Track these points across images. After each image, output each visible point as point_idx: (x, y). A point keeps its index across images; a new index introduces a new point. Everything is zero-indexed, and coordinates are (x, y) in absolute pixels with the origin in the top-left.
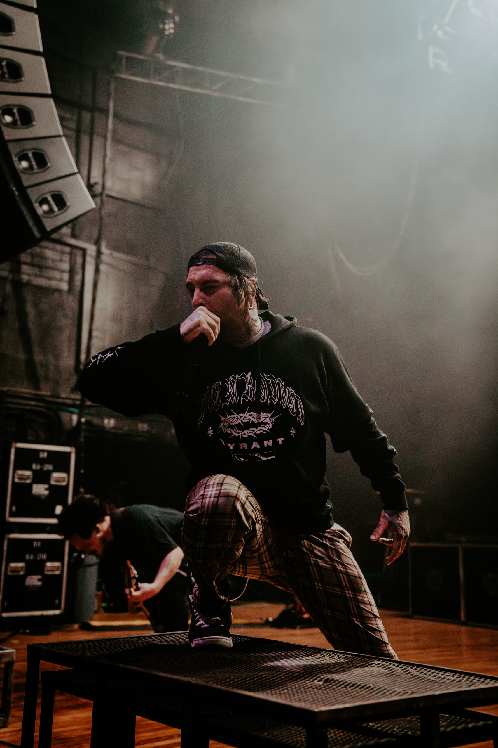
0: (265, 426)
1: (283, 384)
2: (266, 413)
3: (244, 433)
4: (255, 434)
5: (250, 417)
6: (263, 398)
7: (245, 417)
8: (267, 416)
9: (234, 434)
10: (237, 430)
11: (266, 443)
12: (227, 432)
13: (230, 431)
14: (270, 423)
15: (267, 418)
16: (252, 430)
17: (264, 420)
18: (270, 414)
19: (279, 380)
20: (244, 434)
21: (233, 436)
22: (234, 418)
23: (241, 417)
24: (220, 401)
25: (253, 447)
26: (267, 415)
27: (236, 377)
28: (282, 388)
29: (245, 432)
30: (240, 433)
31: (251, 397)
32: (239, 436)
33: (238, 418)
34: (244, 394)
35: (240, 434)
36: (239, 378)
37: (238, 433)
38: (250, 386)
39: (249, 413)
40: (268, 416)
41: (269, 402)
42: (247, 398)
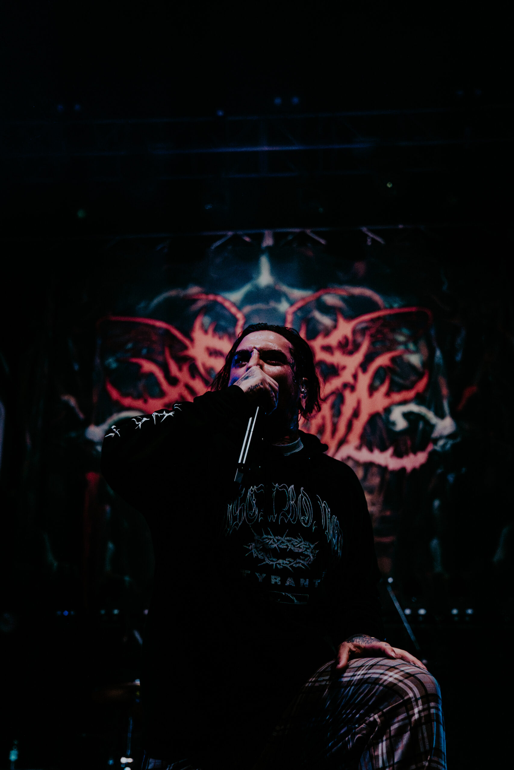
0: (305, 559)
1: (329, 510)
2: (308, 542)
3: (278, 562)
4: (291, 566)
5: (288, 544)
6: (306, 522)
7: (283, 542)
8: (308, 547)
9: (267, 561)
10: (272, 557)
11: (302, 580)
12: (257, 556)
13: (262, 556)
14: (312, 557)
15: (308, 548)
16: (288, 561)
17: (304, 551)
18: (312, 544)
19: (325, 503)
20: (279, 564)
21: (264, 563)
22: (271, 539)
23: (278, 540)
24: (257, 513)
25: (288, 583)
26: (309, 545)
27: (276, 486)
28: (328, 515)
29: (281, 561)
30: (274, 561)
31: (291, 517)
32: (273, 564)
33: (274, 541)
34: (283, 512)
35: (274, 563)
36: (280, 488)
37: (272, 561)
38: (291, 503)
39: (288, 538)
40: (310, 547)
41: (313, 528)
42: (287, 518)
